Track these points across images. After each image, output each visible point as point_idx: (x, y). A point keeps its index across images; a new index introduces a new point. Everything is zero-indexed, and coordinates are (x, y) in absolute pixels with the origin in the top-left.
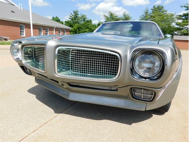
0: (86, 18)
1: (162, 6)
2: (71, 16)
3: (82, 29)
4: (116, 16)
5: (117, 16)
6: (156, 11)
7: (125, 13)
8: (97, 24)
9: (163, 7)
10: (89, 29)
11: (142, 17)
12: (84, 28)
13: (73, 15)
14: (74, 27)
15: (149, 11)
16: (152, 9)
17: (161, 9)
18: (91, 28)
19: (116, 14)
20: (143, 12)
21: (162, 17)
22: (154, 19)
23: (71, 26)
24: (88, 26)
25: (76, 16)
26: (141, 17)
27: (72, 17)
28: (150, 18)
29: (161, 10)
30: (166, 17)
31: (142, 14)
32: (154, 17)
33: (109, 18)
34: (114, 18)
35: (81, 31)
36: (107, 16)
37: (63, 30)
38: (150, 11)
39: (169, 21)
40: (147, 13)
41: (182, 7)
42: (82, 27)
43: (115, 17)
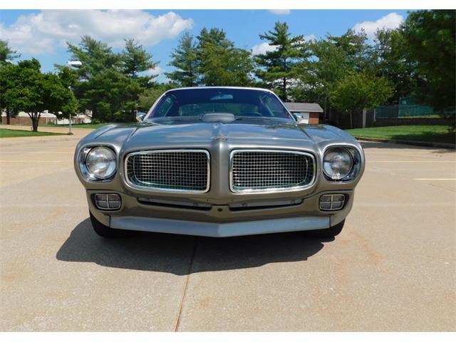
1: (220, 30)
3: (10, 88)
4: (105, 49)
5: (108, 51)
6: (208, 43)
7: (130, 43)
8: (57, 74)
9: (222, 35)
10: (34, 88)
11: (177, 57)
12: (17, 84)
15: (193, 42)
16: (198, 37)
17: (219, 39)
18: (40, 86)
19: (105, 46)
20: (179, 44)
21: (224, 56)
22: (207, 61)
24: (30, 78)
26: (174, 56)
28: (198, 59)
29: (221, 41)
30: (232, 59)
31: (177, 48)
32: (206, 57)
33: (87, 54)
34: (101, 57)
35: (5, 95)
36: (78, 48)
38: (195, 42)
39: (240, 67)
40: (187, 44)
41: (262, 37)
42: (8, 81)
43: (105, 52)
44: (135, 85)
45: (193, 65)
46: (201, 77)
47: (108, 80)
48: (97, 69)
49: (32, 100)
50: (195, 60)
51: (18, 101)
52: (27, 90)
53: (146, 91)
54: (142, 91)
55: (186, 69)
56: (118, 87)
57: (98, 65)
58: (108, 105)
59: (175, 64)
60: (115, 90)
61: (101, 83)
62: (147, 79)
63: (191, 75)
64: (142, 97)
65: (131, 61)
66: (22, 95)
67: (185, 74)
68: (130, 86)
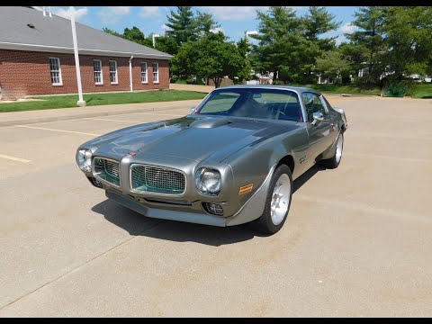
0: (211, 22)
2: (171, 20)
3: (200, 58)
4: (290, 13)
5: (293, 15)
8: (236, 44)
10: (216, 57)
11: (361, 15)
12: (205, 54)
13: (177, 17)
14: (179, 54)
18: (221, 55)
22: (392, 17)
23: (171, 51)
24: (215, 49)
25: (186, 20)
26: (356, 15)
27: (174, 22)
28: (383, 16)
33: (273, 20)
34: (286, 21)
35: (196, 64)
36: (266, 15)
37: (153, 63)
42: (199, 52)
43: (289, 16)
44: (314, 48)
45: (376, 24)
46: (384, 36)
47: (289, 44)
48: (280, 34)
49: (215, 67)
50: (380, 18)
51: (204, 69)
52: (212, 60)
53: (324, 53)
54: (320, 54)
55: (368, 28)
56: (298, 50)
57: (281, 30)
58: (287, 68)
59: (357, 24)
60: (294, 53)
61: (282, 46)
62: (326, 41)
63: (373, 34)
64: (318, 60)
65: (313, 24)
66: (208, 64)
67: (366, 33)
68: (309, 49)
